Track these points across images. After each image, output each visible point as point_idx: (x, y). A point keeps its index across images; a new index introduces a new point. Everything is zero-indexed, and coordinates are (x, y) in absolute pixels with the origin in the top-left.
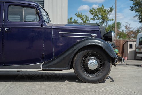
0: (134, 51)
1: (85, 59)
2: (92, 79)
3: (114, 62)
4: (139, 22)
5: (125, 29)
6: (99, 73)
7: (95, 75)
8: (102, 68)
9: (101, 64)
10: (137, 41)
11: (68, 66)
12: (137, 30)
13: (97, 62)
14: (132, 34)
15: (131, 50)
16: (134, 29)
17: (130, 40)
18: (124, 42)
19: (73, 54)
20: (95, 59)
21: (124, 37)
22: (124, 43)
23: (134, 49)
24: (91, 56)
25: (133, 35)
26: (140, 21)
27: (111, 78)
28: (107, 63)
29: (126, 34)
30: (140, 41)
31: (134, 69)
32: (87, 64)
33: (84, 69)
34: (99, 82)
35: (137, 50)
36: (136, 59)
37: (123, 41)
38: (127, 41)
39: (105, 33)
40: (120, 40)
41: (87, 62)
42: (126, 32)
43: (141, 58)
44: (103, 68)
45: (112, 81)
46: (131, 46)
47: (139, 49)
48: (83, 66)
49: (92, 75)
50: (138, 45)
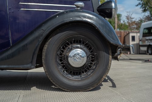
0: (137, 44)
1: (64, 48)
2: (76, 84)
3: (116, 54)
4: (142, 12)
5: (126, 20)
6: (89, 73)
7: (83, 76)
8: (94, 64)
9: (92, 58)
10: (140, 32)
11: (32, 62)
12: (140, 21)
13: (86, 53)
14: (134, 24)
15: (134, 43)
16: (136, 20)
17: (132, 31)
18: (126, 34)
19: (41, 39)
20: (81, 48)
21: (125, 28)
22: (126, 36)
23: (137, 41)
24: (74, 43)
25: (135, 26)
26: (143, 10)
27: (111, 80)
28: (103, 54)
29: (128, 26)
30: (144, 32)
31: (141, 65)
32: (67, 57)
33: (63, 67)
34: (89, 89)
35: (141, 43)
36: (140, 54)
37: (124, 33)
38: (129, 33)
39: (100, 4)
40: (121, 32)
41: (67, 54)
42: (127, 23)
43: (145, 52)
44: (96, 64)
45: (111, 85)
46: (133, 38)
47: (144, 41)
48: (61, 60)
49: (76, 77)
50: (141, 37)
